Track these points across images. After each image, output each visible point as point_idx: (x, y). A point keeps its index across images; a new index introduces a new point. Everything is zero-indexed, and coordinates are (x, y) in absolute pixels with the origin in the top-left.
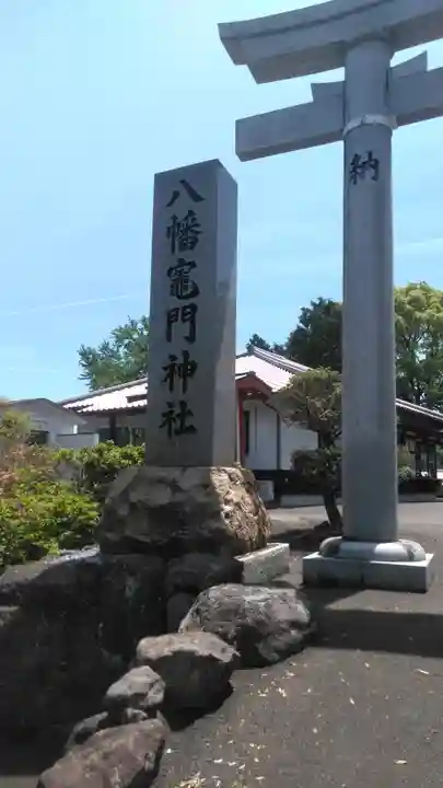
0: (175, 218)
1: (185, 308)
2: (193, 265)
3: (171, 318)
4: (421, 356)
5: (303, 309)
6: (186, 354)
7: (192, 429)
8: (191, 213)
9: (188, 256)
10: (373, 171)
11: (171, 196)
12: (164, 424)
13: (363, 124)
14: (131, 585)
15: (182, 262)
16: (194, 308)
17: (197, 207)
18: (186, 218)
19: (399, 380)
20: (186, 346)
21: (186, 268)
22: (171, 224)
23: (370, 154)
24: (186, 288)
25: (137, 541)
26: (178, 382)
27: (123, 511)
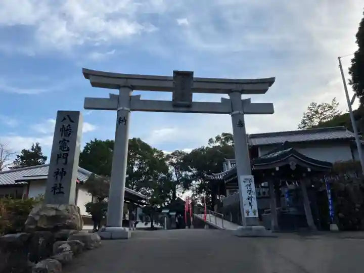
0: (63, 126)
1: (64, 154)
2: (68, 141)
3: (59, 157)
4: (135, 169)
5: (87, 144)
6: (63, 169)
7: (63, 193)
8: (69, 125)
9: (67, 138)
10: (124, 123)
11: (63, 119)
12: (52, 191)
13: (123, 110)
14: (41, 241)
15: (64, 140)
16: (67, 155)
17: (71, 124)
18: (68, 127)
19: (126, 178)
20: (63, 166)
21: (66, 142)
22: (62, 127)
23: (124, 118)
24: (65, 148)
25: (41, 228)
26: (59, 177)
27: (37, 218)
